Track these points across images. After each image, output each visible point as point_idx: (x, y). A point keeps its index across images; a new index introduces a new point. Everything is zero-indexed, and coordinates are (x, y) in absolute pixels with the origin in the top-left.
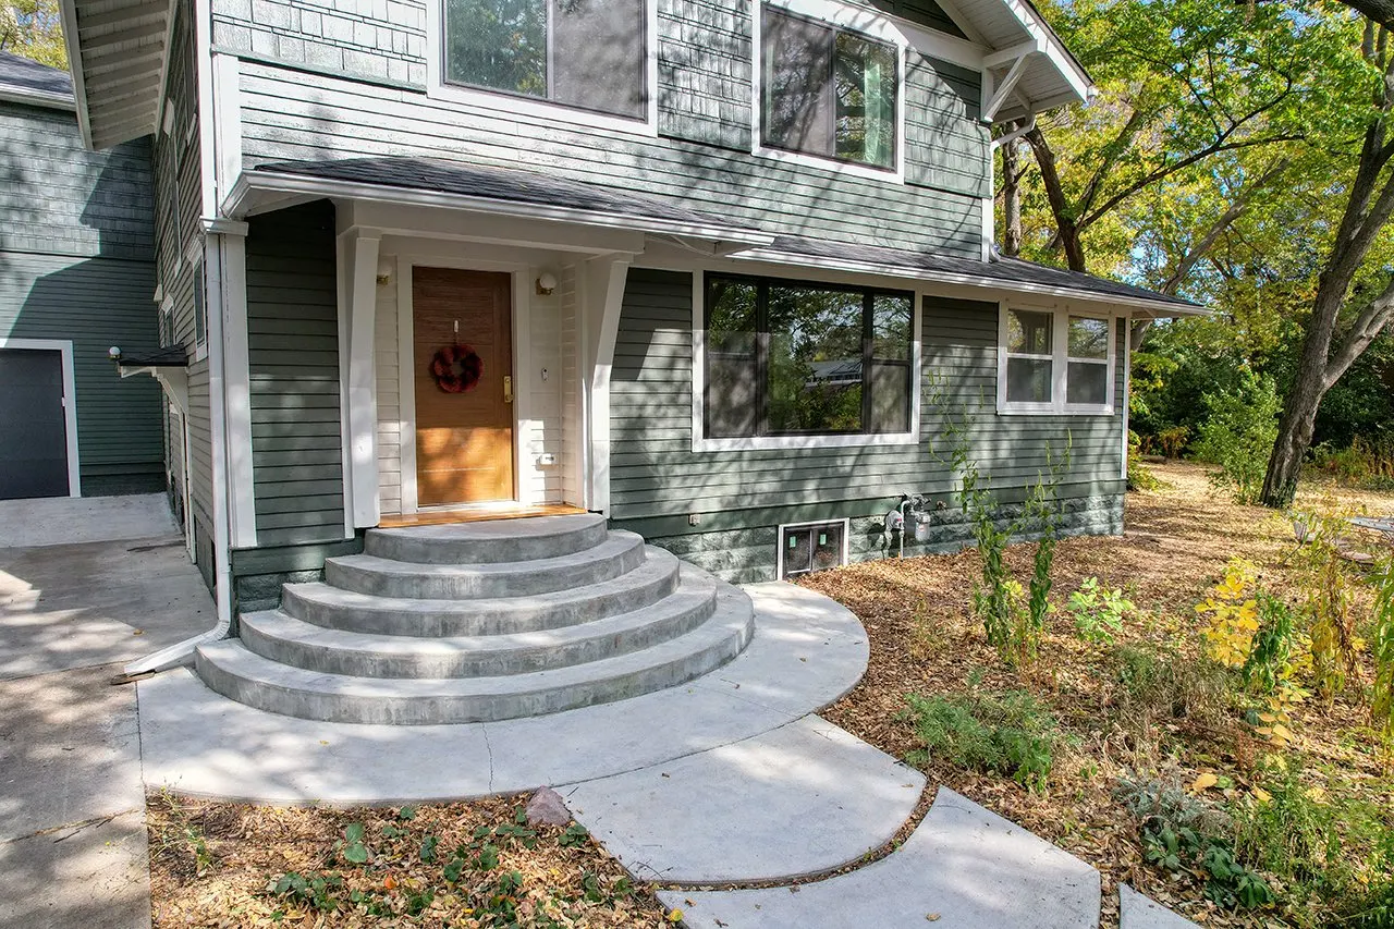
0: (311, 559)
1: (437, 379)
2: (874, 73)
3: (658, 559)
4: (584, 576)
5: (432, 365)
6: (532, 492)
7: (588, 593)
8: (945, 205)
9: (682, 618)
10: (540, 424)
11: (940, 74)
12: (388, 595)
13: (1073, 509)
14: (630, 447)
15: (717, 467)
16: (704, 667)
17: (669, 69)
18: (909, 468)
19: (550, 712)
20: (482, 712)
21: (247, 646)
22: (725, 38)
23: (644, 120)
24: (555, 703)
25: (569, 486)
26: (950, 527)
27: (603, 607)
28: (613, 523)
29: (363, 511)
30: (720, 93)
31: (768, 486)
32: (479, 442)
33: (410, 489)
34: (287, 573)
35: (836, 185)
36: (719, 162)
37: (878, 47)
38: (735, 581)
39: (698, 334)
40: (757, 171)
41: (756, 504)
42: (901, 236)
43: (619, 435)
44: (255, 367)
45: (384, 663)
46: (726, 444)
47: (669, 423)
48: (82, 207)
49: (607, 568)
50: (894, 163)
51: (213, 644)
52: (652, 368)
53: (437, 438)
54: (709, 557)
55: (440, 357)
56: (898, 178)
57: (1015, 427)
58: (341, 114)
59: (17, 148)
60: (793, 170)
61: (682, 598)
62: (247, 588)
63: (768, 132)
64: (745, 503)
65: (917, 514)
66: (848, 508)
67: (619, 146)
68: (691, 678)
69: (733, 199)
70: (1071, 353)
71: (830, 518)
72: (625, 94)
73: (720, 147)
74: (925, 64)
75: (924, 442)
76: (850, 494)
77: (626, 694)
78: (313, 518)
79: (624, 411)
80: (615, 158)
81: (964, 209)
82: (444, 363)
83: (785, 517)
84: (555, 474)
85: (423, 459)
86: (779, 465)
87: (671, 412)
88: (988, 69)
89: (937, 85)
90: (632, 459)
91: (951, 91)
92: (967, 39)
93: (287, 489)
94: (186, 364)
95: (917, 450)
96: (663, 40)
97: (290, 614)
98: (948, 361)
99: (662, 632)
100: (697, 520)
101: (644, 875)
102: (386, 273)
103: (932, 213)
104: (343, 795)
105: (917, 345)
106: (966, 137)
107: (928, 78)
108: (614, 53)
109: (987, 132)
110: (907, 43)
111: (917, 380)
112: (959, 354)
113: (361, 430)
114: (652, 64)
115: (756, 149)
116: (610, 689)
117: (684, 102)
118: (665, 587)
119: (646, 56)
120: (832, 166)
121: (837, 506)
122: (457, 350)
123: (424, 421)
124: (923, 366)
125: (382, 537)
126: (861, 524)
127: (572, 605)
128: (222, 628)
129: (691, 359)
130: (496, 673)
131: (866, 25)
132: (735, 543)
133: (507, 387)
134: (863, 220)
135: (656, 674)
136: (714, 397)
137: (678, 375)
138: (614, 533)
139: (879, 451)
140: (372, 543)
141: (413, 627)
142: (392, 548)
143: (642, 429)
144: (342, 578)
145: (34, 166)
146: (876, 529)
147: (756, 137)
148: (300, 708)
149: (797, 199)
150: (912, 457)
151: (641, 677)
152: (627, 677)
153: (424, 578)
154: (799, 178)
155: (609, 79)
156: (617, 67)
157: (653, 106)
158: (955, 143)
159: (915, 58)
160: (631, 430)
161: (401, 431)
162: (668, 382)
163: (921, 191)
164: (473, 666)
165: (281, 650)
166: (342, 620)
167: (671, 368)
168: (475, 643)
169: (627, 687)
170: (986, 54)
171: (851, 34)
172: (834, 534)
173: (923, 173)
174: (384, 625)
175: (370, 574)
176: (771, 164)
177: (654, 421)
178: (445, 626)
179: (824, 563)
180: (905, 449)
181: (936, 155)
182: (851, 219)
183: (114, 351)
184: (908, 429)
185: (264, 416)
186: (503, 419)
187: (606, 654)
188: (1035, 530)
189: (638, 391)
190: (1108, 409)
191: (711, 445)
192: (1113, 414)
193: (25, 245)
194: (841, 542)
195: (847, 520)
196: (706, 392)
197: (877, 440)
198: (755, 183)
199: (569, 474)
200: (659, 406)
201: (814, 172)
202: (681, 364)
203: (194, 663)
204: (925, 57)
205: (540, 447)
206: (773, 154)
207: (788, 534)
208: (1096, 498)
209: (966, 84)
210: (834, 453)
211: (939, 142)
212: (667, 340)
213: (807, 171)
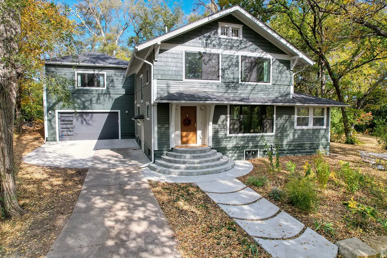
0: (165, 152)
1: (184, 124)
2: (266, 63)
3: (219, 155)
4: (205, 157)
5: (183, 122)
6: (199, 143)
7: (205, 159)
8: (282, 88)
9: (220, 164)
10: (201, 131)
11: (280, 62)
12: (176, 158)
13: (315, 149)
14: (216, 136)
15: (232, 139)
16: (222, 171)
17: (223, 70)
18: (273, 140)
19: (198, 175)
20: (188, 174)
21: (156, 164)
22: (234, 63)
23: (219, 80)
24: (198, 174)
25: (205, 142)
26: (283, 151)
27: (207, 161)
28: (212, 148)
29: (173, 145)
30: (233, 73)
31: (242, 143)
32: (191, 135)
33: (180, 142)
34: (162, 154)
35: (256, 87)
36: (233, 85)
37: (266, 60)
38: (235, 160)
39: (228, 115)
40: (240, 86)
41: (239, 146)
42: (271, 95)
43: (214, 134)
44: (158, 124)
45: (175, 167)
46: (234, 135)
47: (223, 131)
48: (122, 85)
49: (209, 156)
50: (270, 81)
51: (151, 164)
52: (220, 122)
53: (184, 134)
54: (230, 155)
55: (185, 121)
56: (270, 84)
57: (300, 131)
58: (171, 86)
59: (113, 75)
60: (248, 85)
61: (221, 161)
62: (156, 156)
63: (242, 79)
64: (237, 146)
65: (273, 149)
66: (259, 147)
67: (214, 85)
68: (220, 172)
69: (235, 92)
70: (314, 115)
71: (255, 149)
72: (215, 76)
73: (233, 83)
74: (277, 61)
75: (276, 135)
76: (259, 144)
77: (209, 174)
78: (166, 146)
79: (215, 130)
80: (213, 87)
81: (286, 88)
82: (185, 122)
83: (245, 148)
84: (203, 139)
85: (182, 137)
86: (244, 139)
87: (223, 129)
88: (292, 60)
89: (279, 64)
90: (216, 138)
91: (283, 65)
92: (287, 54)
93: (162, 142)
94: (144, 119)
95: (275, 136)
96: (222, 66)
97: (162, 160)
98: (282, 119)
99: (216, 166)
100: (228, 148)
101: (204, 191)
102: (177, 108)
103: (278, 90)
104: (170, 182)
105: (275, 116)
106: (286, 74)
107: (277, 63)
108: (213, 69)
109: (292, 72)
110: (272, 57)
111: (275, 122)
112: (285, 117)
113: (173, 133)
114: (220, 71)
115: (240, 82)
116: (206, 173)
117: (226, 76)
118: (219, 159)
119: (219, 69)
120: (255, 83)
121: (256, 147)
122: (187, 119)
123: (182, 131)
124: (276, 120)
125: (175, 149)
126: (262, 150)
127: (202, 161)
128: (152, 162)
129: (227, 120)
130: (191, 170)
131: (263, 56)
132: (235, 153)
133: (195, 125)
134: (262, 93)
135: (214, 171)
136: (231, 127)
137: (224, 123)
138: (212, 150)
139: (266, 136)
140: (174, 150)
141: (179, 162)
142: (177, 151)
143: (218, 133)
144: (170, 155)
145: (115, 78)
146: (265, 151)
147: (240, 80)
148: (164, 173)
149: (248, 90)
150: (273, 138)
151: (211, 172)
152: (209, 171)
153: (181, 156)
154: (249, 86)
155: (213, 74)
156: (214, 71)
157: (220, 78)
158: (284, 75)
159: (274, 60)
160: (216, 132)
161: (178, 132)
162: (223, 124)
163: (275, 86)
164: (187, 168)
165: (161, 165)
166: (170, 161)
167: (223, 122)
168: (188, 165)
169: (209, 173)
170: (291, 56)
171: (260, 58)
172: (256, 152)
173: (276, 82)
174: (176, 162)
175: (173, 155)
176: (243, 85)
177: (220, 131)
178: (184, 162)
179: (254, 157)
180: (272, 136)
181: (279, 78)
182: (260, 93)
183: (127, 112)
184: (273, 132)
185: (159, 131)
186: (195, 131)
187: (207, 168)
188: (304, 153)
189: (217, 126)
190: (325, 127)
191: (231, 135)
192: (326, 128)
193: (113, 93)
194: (257, 154)
195: (259, 149)
196: (230, 126)
197: (265, 134)
198: (240, 88)
199: (205, 140)
200: (221, 128)
201: (252, 85)
202: (225, 121)
203: (149, 166)
204: (277, 59)
205: (201, 135)
206: (243, 83)
207: (246, 152)
208: (321, 147)
209: (287, 64)
210: (256, 137)
211: (280, 75)
212: (222, 117)
213: (250, 85)
